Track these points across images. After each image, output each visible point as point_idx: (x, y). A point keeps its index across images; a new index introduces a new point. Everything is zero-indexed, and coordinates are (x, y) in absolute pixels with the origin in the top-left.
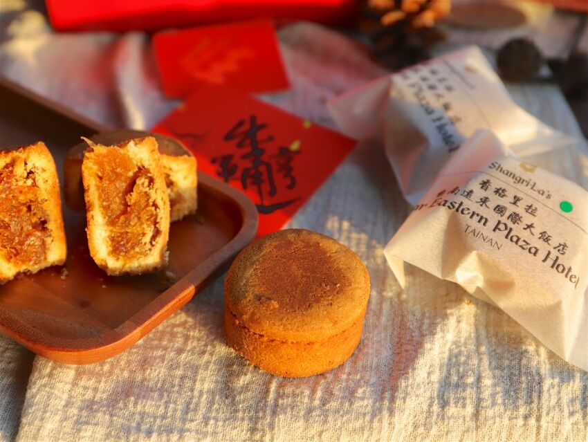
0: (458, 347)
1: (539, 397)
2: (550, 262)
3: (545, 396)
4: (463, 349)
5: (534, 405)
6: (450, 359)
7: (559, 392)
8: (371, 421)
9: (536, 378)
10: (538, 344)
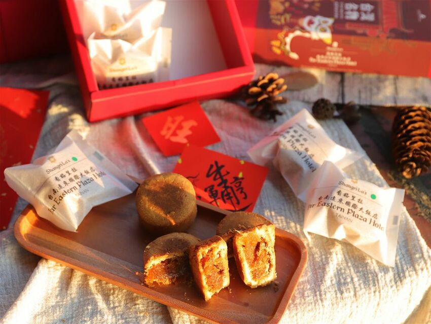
0: (339, 266)
1: (378, 283)
2: (372, 223)
3: (380, 282)
4: (341, 266)
5: (377, 286)
6: (338, 272)
7: (385, 279)
8: (315, 305)
9: (375, 274)
10: (371, 258)
